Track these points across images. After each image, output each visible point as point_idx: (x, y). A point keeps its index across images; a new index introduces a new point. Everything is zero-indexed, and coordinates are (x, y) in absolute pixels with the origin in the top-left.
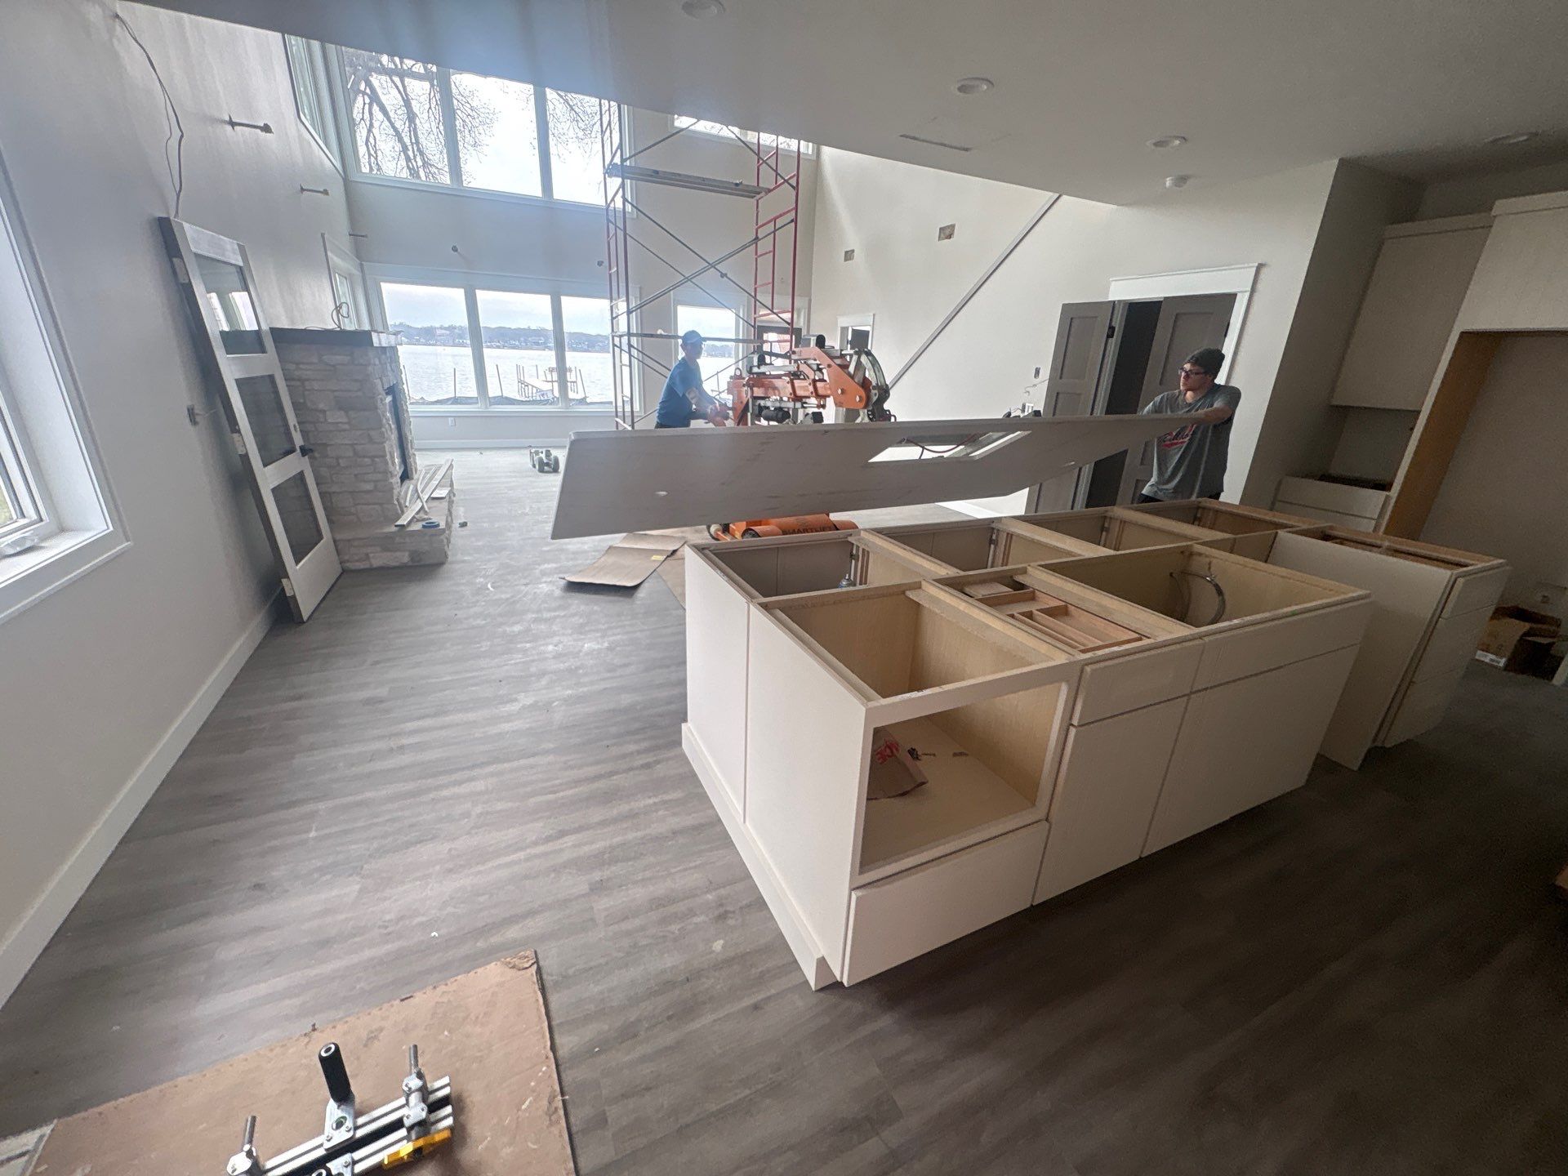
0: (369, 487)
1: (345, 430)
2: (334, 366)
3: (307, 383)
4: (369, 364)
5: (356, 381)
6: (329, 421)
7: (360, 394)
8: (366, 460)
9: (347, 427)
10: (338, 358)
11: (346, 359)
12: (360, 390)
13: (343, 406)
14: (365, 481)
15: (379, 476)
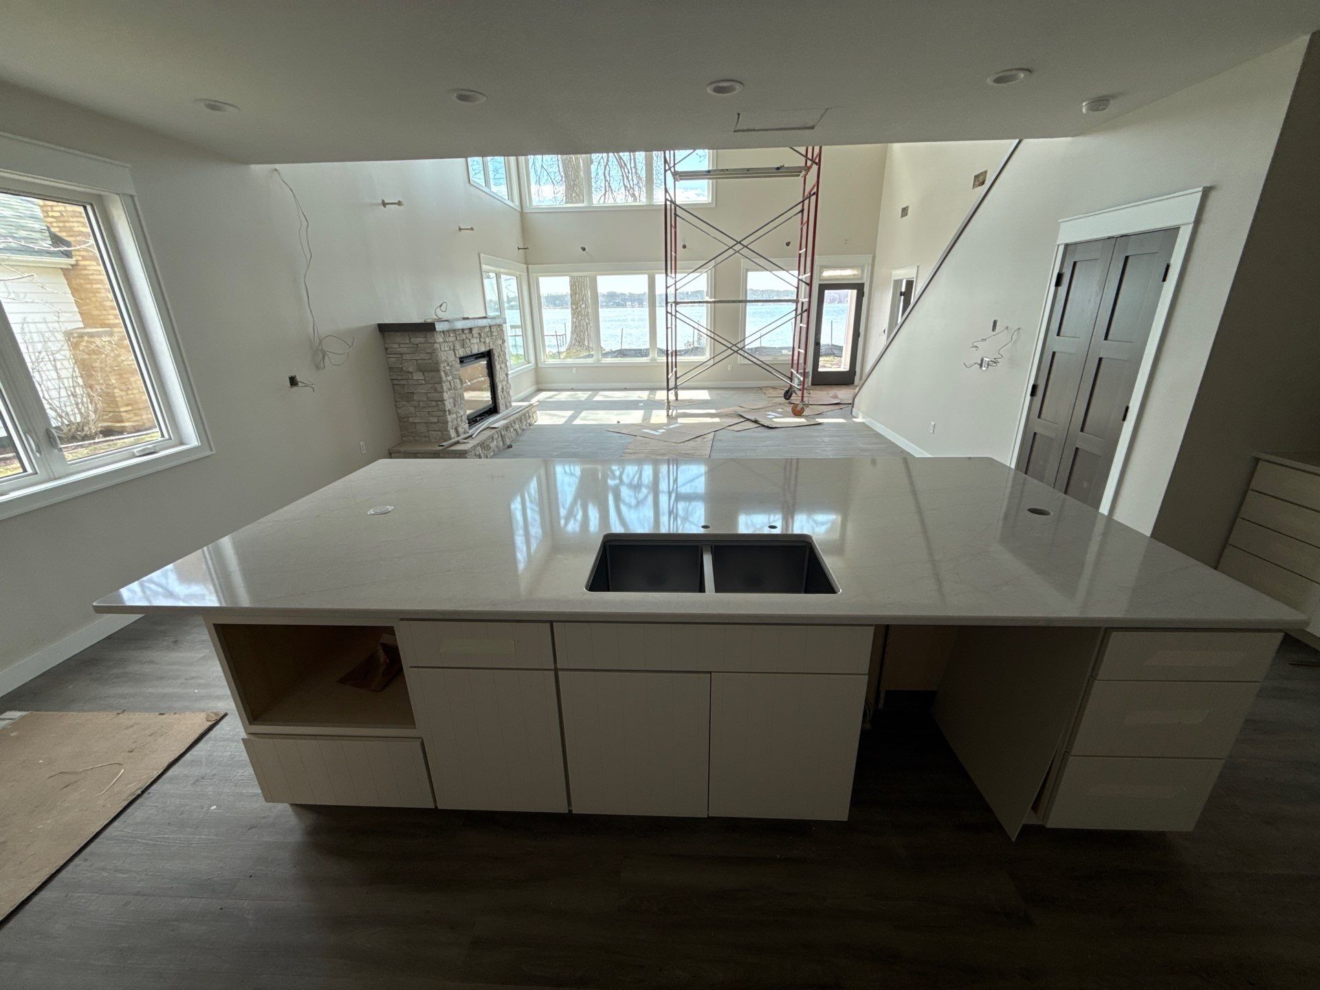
0: (435, 420)
1: (422, 384)
2: (417, 344)
3: (403, 355)
4: (435, 343)
5: (429, 353)
6: (414, 378)
7: (430, 361)
8: (433, 403)
9: (423, 382)
10: (418, 339)
11: (422, 340)
12: (430, 359)
13: (422, 369)
14: (432, 416)
15: (441, 413)
